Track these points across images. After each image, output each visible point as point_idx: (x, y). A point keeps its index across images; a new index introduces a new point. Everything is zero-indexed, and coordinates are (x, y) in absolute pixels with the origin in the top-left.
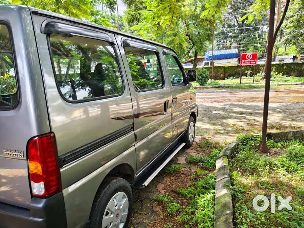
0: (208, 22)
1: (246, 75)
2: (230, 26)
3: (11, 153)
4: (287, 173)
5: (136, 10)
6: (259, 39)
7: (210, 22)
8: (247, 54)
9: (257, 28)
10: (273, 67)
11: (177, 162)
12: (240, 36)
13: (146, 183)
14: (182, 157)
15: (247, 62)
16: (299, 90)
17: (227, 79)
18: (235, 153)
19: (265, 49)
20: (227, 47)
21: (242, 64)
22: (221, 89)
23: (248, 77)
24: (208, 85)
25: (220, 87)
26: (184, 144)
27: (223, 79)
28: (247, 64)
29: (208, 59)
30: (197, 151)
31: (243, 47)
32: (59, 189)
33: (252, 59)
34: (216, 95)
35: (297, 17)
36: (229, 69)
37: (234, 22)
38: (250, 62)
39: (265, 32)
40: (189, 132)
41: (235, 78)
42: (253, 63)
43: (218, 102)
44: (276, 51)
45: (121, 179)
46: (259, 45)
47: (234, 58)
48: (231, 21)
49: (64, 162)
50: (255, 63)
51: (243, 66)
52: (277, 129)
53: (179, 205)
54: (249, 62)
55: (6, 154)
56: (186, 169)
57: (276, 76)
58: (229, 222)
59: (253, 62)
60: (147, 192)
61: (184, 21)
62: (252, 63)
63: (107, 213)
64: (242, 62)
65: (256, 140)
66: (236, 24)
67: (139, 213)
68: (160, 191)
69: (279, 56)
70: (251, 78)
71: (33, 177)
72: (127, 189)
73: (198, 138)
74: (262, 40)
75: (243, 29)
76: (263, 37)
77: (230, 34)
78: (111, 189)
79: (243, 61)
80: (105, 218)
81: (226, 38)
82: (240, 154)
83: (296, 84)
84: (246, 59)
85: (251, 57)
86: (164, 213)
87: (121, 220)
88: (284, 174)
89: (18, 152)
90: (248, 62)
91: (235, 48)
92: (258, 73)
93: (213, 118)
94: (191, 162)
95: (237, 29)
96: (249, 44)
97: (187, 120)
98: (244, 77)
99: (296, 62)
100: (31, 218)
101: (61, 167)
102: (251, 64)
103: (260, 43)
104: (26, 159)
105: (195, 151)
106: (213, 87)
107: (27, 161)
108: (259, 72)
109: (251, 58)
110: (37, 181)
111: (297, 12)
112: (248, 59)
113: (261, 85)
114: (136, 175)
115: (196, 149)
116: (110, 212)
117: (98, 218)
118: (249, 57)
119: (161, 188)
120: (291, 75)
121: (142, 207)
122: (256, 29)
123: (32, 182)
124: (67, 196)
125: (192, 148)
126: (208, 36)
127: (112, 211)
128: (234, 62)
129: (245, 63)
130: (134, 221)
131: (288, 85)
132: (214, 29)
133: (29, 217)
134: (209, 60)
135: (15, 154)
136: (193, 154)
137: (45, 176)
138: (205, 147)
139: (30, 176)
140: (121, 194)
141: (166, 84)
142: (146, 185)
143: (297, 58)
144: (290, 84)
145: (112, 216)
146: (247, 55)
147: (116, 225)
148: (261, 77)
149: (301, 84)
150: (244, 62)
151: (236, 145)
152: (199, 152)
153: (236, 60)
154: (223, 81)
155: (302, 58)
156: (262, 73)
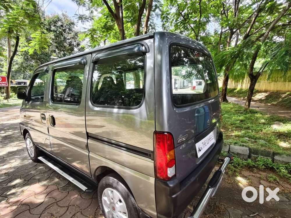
62: (2, 84)
109: (1, 80)
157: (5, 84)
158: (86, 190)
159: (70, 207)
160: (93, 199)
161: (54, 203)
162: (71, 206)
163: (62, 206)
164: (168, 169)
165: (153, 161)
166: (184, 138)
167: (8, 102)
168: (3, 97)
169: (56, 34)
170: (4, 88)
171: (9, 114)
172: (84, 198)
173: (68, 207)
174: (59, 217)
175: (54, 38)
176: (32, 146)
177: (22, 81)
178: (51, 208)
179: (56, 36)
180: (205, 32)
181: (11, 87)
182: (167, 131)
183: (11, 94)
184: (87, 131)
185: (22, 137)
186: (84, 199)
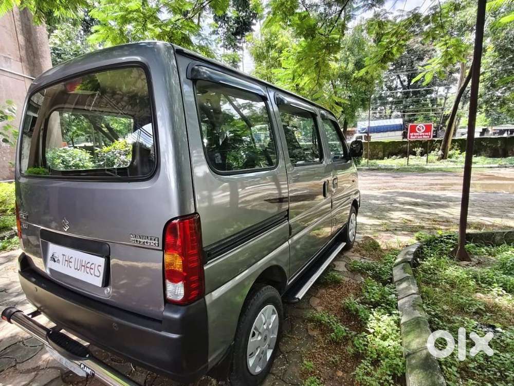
0: (364, 83)
1: (414, 154)
2: (390, 88)
3: (141, 240)
4: (504, 292)
5: (268, 68)
6: (433, 106)
7: (367, 82)
8: (417, 125)
9: (429, 90)
10: (455, 143)
11: (335, 269)
12: (404, 103)
13: (300, 295)
14: (341, 262)
15: (417, 136)
16: (496, 175)
17: (388, 158)
18: (418, 259)
19: (440, 120)
20: (385, 116)
21: (410, 138)
22: (381, 172)
23: (417, 157)
24: (362, 166)
25: (379, 169)
26: (343, 244)
27: (382, 159)
28: (417, 138)
29: (361, 131)
30: (360, 254)
31: (409, 116)
32: (202, 294)
33: (424, 132)
34: (375, 179)
35: (490, 74)
36: (391, 146)
37: (397, 83)
38: (422, 136)
39: (441, 95)
40: (350, 228)
41: (399, 158)
42: (426, 137)
43: (380, 189)
44: (457, 123)
45: (270, 286)
46: (431, 114)
47: (397, 130)
48: (392, 81)
49: (209, 256)
50: (428, 137)
51: (411, 142)
52: (476, 228)
53: (347, 329)
55: (134, 241)
56: (348, 279)
57: (459, 156)
58: (433, 361)
59: (427, 135)
60: (297, 308)
61: (330, 82)
62: (424, 137)
63: (254, 335)
64: (410, 136)
65: (447, 243)
66: (400, 86)
67: (289, 337)
68: (315, 308)
69: (461, 128)
70: (422, 157)
71: (169, 274)
72: (277, 301)
73: (359, 238)
74: (437, 107)
75: (410, 92)
76: (438, 103)
77: (390, 99)
78: (260, 300)
79: (412, 134)
80: (251, 340)
81: (384, 104)
82: (425, 261)
83: (491, 167)
84: (416, 132)
85: (423, 129)
86: (326, 339)
87: (269, 346)
88: (500, 293)
89: (151, 240)
90: (419, 136)
91: (397, 117)
92: (432, 152)
93: (376, 210)
94: (355, 271)
95: (401, 92)
96: (417, 111)
97: (348, 212)
98: (411, 157)
99: (486, 136)
100: (163, 333)
101: (205, 263)
102: (422, 138)
103: (433, 110)
104: (161, 249)
105: (358, 255)
106: (369, 170)
107: (162, 252)
108: (434, 150)
109: (423, 130)
110: (174, 281)
111: (491, 67)
112: (418, 132)
113: (437, 167)
114: (289, 281)
115: (359, 251)
116: (257, 333)
117: (243, 339)
118: (421, 129)
119: (316, 303)
120: (480, 155)
121: (292, 328)
122: (429, 92)
123: (167, 281)
124: (210, 304)
125: (352, 250)
126: (363, 100)
127: (260, 331)
128: (397, 136)
129: (414, 137)
130: (283, 348)
131: (478, 169)
132: (372, 92)
133: (161, 331)
134: (363, 133)
135: (146, 241)
136: (355, 258)
137: (185, 274)
138: (371, 249)
139: (165, 273)
140: (270, 308)
141: (325, 158)
142: (300, 298)
143: (488, 131)
144: (481, 167)
145: (259, 338)
146: (418, 127)
147: (263, 351)
148: (437, 157)
149: (498, 167)
150: (414, 136)
151: (418, 248)
152: (364, 256)
153: (400, 133)
154: (382, 161)
155: (495, 131)
156: (438, 152)
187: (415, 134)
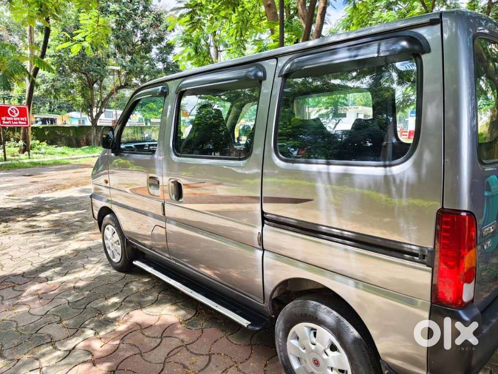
8: (9, 107)
15: (11, 121)
21: (2, 123)
28: (12, 124)
33: (19, 116)
38: (18, 121)
42: (22, 123)
50: (25, 123)
54: (16, 121)
59: (22, 121)
62: (20, 123)
64: (2, 121)
79: (4, 118)
84: (9, 116)
85: (17, 112)
90: (14, 121)
102: (18, 124)
108: (9, 140)
109: (17, 115)
118: (14, 112)
129: (8, 123)
146: (10, 109)
150: (6, 121)
157: (24, 121)
158: (249, 325)
159: (213, 356)
160: (253, 346)
161: (181, 346)
162: (214, 354)
163: (197, 352)
164: (465, 285)
165: (430, 269)
166: (491, 228)
167: (30, 158)
168: (18, 149)
169: (118, 19)
170: (20, 130)
171: (38, 182)
172: (235, 342)
173: (210, 355)
174: (199, 371)
175: (115, 27)
176: (118, 241)
177: (47, 117)
178: (179, 354)
179: (118, 23)
180: (446, 4)
181: (33, 128)
182: (466, 209)
183: (32, 142)
184: (263, 210)
185: (94, 222)
186: (235, 344)
187: (8, 119)
